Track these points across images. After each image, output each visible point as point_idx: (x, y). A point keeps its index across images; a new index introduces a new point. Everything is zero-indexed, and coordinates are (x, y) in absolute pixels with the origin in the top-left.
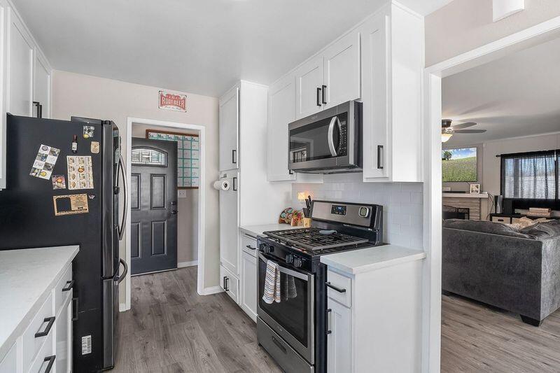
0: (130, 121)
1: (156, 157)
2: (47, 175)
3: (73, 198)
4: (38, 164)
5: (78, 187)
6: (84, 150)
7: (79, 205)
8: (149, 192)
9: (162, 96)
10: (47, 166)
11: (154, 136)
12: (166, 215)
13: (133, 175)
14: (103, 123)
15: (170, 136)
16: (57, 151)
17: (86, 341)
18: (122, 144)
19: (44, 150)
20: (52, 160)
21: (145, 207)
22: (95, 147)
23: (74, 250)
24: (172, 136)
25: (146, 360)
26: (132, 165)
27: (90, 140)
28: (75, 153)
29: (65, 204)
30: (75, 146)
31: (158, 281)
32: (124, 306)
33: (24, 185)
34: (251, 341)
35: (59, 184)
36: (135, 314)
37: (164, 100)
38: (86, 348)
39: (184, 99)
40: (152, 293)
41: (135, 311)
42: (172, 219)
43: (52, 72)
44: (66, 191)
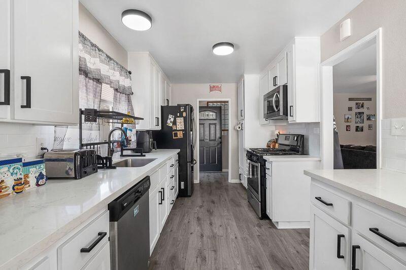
0: (198, 100)
1: (212, 115)
2: (171, 125)
3: (178, 132)
4: (169, 121)
5: (180, 129)
6: (181, 116)
7: (180, 135)
8: (208, 132)
9: (211, 87)
10: (171, 122)
11: (211, 104)
12: (216, 144)
13: (200, 124)
14: (187, 105)
15: (218, 103)
16: (174, 116)
17: (182, 183)
18: (195, 111)
19: (170, 116)
20: (172, 120)
21: (207, 139)
22: (184, 114)
23: (179, 150)
24: (219, 103)
25: (202, 197)
26: (200, 119)
27: (183, 112)
28: (179, 117)
29: (176, 135)
30: (178, 114)
31: (212, 176)
32: (197, 181)
33: (165, 128)
34: (246, 200)
35: (174, 128)
36: (201, 185)
37: (212, 89)
38: (182, 187)
39: (221, 87)
40: (209, 179)
41: (201, 183)
42: (219, 146)
43: (171, 85)
44: (176, 130)
